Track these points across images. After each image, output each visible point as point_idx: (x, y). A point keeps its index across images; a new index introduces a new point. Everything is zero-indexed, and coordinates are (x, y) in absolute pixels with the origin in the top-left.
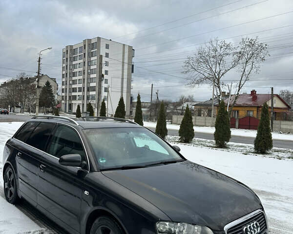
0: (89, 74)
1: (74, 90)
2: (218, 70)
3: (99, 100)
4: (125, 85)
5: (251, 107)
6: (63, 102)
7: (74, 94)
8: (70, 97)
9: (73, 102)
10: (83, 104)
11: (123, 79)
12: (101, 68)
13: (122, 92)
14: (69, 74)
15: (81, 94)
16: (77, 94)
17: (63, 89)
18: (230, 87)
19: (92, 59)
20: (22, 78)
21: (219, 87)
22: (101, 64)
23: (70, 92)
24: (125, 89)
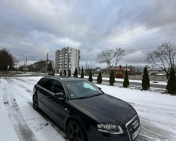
0: (64, 60)
1: (59, 65)
2: (109, 58)
3: (68, 69)
4: (77, 63)
5: (120, 71)
6: (56, 69)
7: (59, 66)
8: (58, 67)
9: (59, 69)
10: (62, 70)
11: (76, 61)
12: (69, 57)
13: (76, 66)
14: (58, 59)
15: (62, 66)
16: (60, 66)
17: (55, 65)
18: (113, 64)
19: (66, 54)
20: (41, 61)
21: (109, 64)
22: (69, 56)
23: (58, 66)
24: (77, 65)
